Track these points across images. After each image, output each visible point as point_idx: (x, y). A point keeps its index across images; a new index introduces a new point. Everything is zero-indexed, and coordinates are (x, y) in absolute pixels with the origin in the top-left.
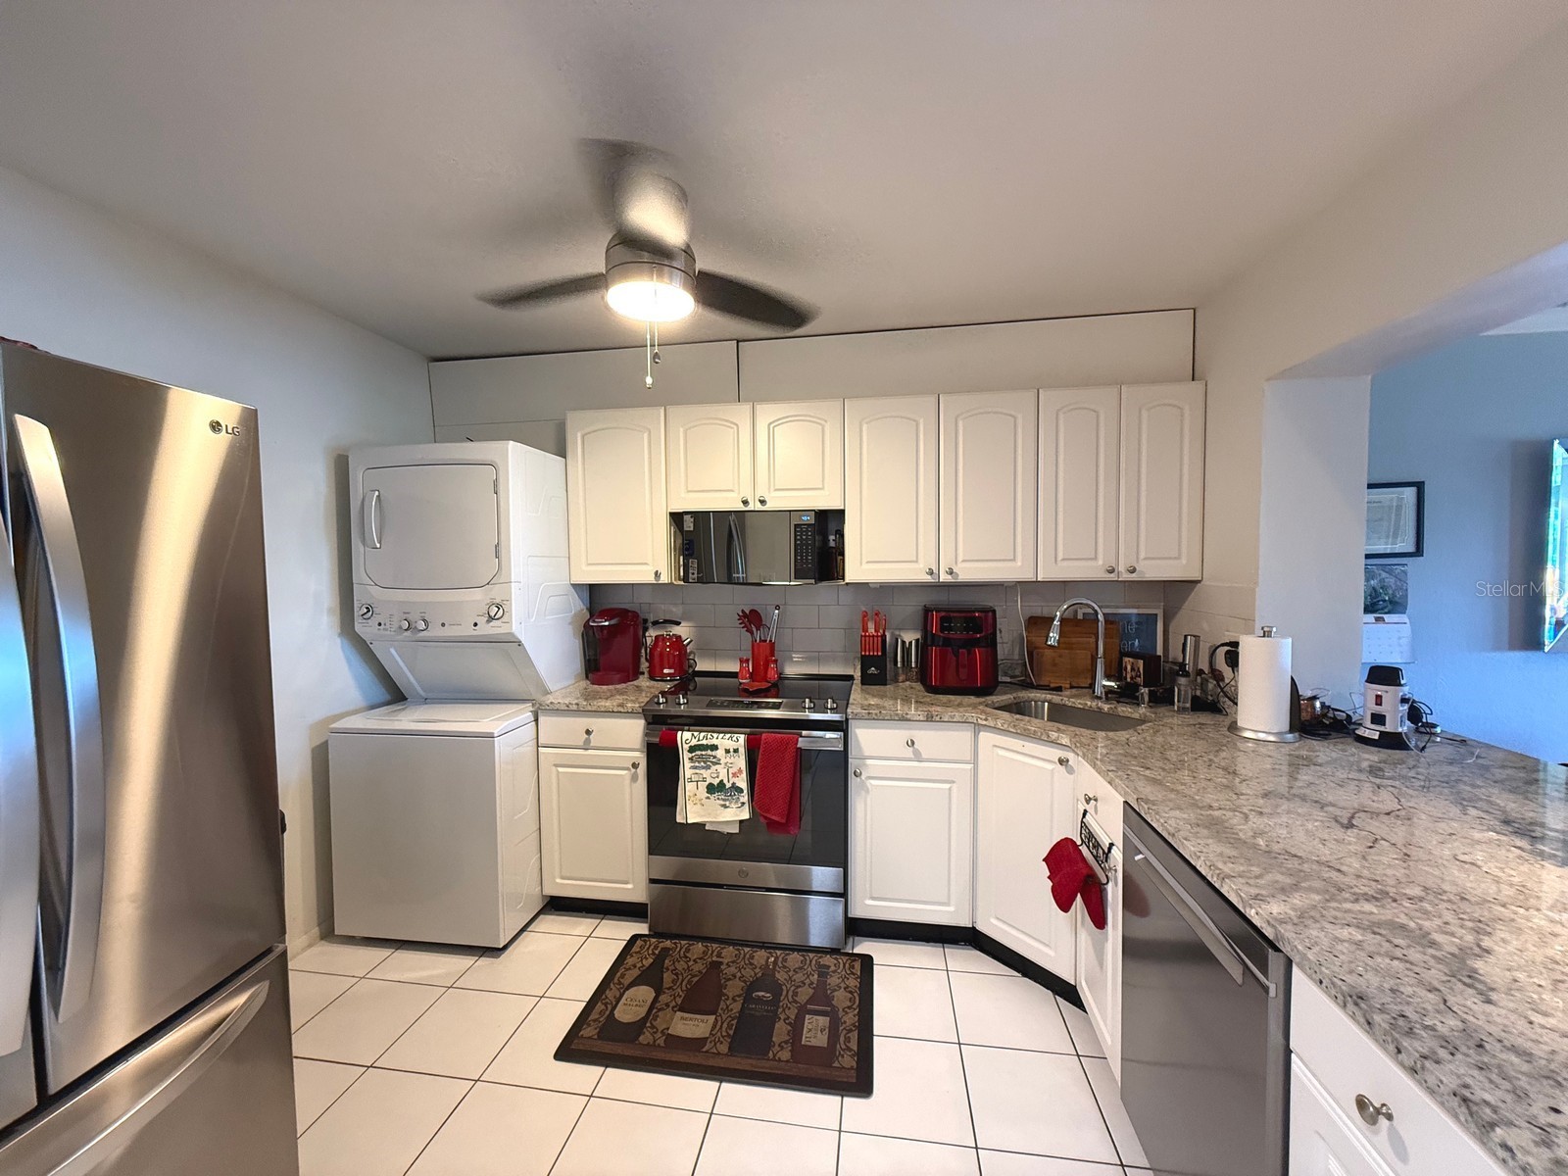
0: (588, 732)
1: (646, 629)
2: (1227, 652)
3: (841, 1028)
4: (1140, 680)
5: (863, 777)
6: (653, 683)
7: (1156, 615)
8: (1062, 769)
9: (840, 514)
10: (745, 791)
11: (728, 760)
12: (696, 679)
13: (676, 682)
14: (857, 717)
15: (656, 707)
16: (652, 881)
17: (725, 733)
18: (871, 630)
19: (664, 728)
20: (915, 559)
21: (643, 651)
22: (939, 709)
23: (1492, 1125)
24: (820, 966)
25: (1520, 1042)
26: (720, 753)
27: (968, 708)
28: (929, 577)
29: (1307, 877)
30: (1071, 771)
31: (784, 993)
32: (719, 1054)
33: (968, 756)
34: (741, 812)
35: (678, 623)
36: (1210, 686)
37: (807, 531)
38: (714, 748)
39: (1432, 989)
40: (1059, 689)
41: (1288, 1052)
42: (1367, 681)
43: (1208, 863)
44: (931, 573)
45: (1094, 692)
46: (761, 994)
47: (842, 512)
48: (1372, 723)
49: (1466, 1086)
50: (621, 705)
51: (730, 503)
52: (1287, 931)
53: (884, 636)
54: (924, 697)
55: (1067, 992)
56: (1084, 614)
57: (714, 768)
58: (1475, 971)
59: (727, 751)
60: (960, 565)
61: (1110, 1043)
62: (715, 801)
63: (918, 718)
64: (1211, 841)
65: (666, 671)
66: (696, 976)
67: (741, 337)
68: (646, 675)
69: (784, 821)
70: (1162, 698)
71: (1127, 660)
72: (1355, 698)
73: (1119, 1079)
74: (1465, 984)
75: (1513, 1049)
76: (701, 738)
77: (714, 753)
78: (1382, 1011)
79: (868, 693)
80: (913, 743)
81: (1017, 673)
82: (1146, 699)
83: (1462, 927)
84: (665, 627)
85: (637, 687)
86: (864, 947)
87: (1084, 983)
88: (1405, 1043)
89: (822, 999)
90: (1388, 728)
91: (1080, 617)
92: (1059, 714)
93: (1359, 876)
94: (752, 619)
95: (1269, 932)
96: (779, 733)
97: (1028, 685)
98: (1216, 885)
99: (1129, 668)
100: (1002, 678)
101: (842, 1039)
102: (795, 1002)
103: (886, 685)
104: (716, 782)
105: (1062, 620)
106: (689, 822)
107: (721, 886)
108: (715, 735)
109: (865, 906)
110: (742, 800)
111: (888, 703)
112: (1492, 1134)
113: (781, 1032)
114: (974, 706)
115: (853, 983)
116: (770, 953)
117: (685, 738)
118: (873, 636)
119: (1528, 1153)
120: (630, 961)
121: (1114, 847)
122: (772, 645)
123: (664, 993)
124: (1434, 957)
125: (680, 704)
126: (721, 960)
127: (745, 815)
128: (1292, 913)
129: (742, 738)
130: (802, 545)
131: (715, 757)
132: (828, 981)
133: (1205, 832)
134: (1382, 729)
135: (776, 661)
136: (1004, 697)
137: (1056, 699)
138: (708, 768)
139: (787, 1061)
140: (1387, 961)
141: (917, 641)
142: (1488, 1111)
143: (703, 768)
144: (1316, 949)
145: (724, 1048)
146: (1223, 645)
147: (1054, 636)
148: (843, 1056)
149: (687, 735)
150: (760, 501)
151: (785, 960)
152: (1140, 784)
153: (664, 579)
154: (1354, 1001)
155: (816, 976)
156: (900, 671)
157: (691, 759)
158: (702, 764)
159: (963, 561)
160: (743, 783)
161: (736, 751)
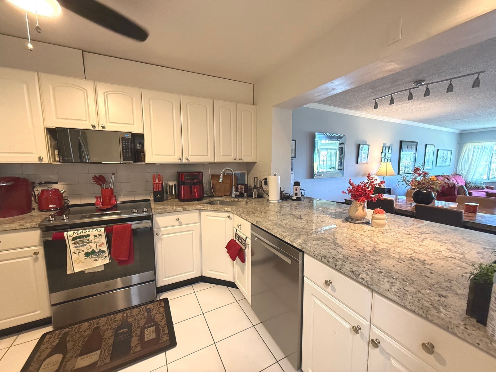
1: (34, 187)
2: (265, 181)
3: (160, 328)
4: (243, 192)
5: (160, 235)
6: (42, 213)
7: (245, 173)
8: (228, 219)
9: (141, 136)
10: (107, 251)
11: (96, 240)
12: (69, 208)
13: (57, 211)
14: (156, 213)
15: (48, 223)
16: (53, 305)
17: (93, 229)
18: (157, 181)
19: (54, 232)
20: (174, 154)
22: (187, 206)
23: (359, 275)
24: (147, 309)
25: (352, 255)
26: (90, 238)
27: (196, 205)
28: (179, 161)
29: (301, 232)
30: (231, 219)
31: (133, 326)
32: (106, 364)
33: (198, 221)
34: (105, 261)
35: (56, 183)
36: (260, 191)
37: (128, 141)
38: (88, 236)
39: (334, 250)
40: (221, 196)
41: (303, 277)
42: (294, 185)
43: (280, 234)
44: (180, 159)
45: (232, 196)
46: (122, 331)
47: (143, 135)
48: (295, 195)
49: (351, 268)
50: (23, 225)
51: (86, 125)
52: (304, 246)
53: (162, 183)
54: (180, 203)
55: (232, 285)
56: (227, 173)
57: (88, 245)
58: (337, 243)
59: (95, 236)
60: (190, 157)
61: (247, 293)
62: (90, 259)
63: (180, 210)
64: (278, 229)
65: (50, 206)
66: (86, 337)
67: (84, 50)
68: (36, 210)
69: (127, 259)
70: (250, 196)
71: (239, 186)
72: (290, 190)
73: (250, 302)
74: (338, 247)
75: (352, 257)
76: (79, 233)
77: (87, 238)
78: (330, 258)
79: (158, 205)
80: (179, 219)
81: (208, 193)
82: (246, 196)
83: (330, 235)
84: (47, 186)
85: (32, 215)
86: (163, 296)
87: (237, 281)
88: (337, 263)
89: (150, 321)
90: (298, 196)
91: (226, 174)
92: (222, 203)
93: (309, 229)
94: (100, 180)
95: (300, 248)
97: (212, 196)
98: (283, 239)
99: (240, 188)
100: (205, 195)
101: (161, 332)
102: (139, 327)
103: (164, 201)
104: (90, 251)
105: (224, 175)
106: (75, 272)
107: (96, 295)
108: (88, 231)
109: (162, 281)
110: (105, 255)
111: (165, 207)
112: (359, 277)
113: (135, 340)
114: (199, 204)
115: (162, 310)
116: (123, 313)
117: (69, 234)
118: (158, 183)
119: (367, 278)
120: (43, 347)
121: (247, 238)
122: (112, 190)
123: (69, 352)
124: (330, 243)
125: (64, 219)
126: (99, 325)
127: (107, 261)
128: (302, 241)
129: (103, 229)
130: (126, 147)
131: (88, 240)
132: (152, 313)
133: (275, 227)
134: (297, 196)
135: (115, 196)
136: (207, 200)
137: (221, 199)
138: (85, 245)
139: (140, 351)
140: (324, 246)
141: (175, 185)
142: (357, 272)
143: (82, 246)
144: (312, 248)
145: (108, 360)
146: (264, 179)
147: (221, 180)
148: (163, 337)
149: (70, 233)
150: (102, 126)
151: (131, 313)
152: (255, 218)
153: (46, 160)
154: (323, 259)
155: (146, 314)
156: (169, 196)
157: (74, 244)
158: (81, 244)
159: (191, 155)
160: (105, 248)
161: (100, 235)
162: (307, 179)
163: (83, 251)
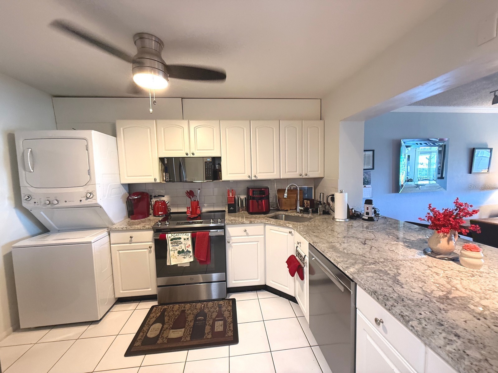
0: (131, 237)
1: (151, 199)
2: (331, 197)
3: (227, 324)
4: (309, 207)
5: (231, 243)
6: (155, 217)
7: (312, 187)
8: (290, 235)
9: (220, 158)
10: (192, 252)
11: (185, 242)
12: (171, 215)
13: (164, 217)
14: (228, 224)
15: (157, 226)
16: (158, 286)
17: (183, 233)
18: (231, 196)
19: (161, 233)
20: (244, 173)
21: (150, 206)
22: (253, 219)
23: (409, 321)
24: (219, 305)
25: (410, 297)
26: (182, 240)
27: (262, 218)
28: (249, 178)
29: (358, 260)
30: (292, 235)
31: (208, 316)
32: (187, 341)
33: (262, 233)
34: (190, 259)
35: (164, 196)
36: (327, 207)
37: (209, 164)
38: (180, 238)
39: (391, 287)
40: (287, 210)
41: (356, 308)
42: (365, 204)
43: (334, 259)
44: (249, 177)
45: (297, 211)
46: (200, 318)
47: (220, 157)
48: (366, 215)
49: (402, 312)
50: (144, 227)
51: (181, 154)
52: (356, 276)
53: (235, 197)
54: (248, 216)
55: (292, 299)
56: (293, 188)
57: (180, 245)
58: (398, 280)
59: (185, 239)
61: (306, 312)
62: (181, 256)
63: (247, 223)
64: (333, 252)
65: (160, 213)
66: (177, 316)
67: (183, 97)
68: (152, 215)
69: (205, 260)
70: (315, 211)
71: (305, 201)
72: (361, 208)
73: (308, 321)
74: (397, 284)
75: (410, 299)
76: (175, 236)
77: (180, 240)
78: (381, 295)
79: (231, 216)
80: (246, 230)
81: (275, 206)
82: (311, 212)
83: (394, 268)
84: (159, 198)
85: (149, 219)
86: (232, 296)
87: (297, 296)
88: (387, 303)
89: (220, 315)
90: (370, 216)
91: (292, 189)
92: (288, 218)
93: (369, 258)
94: (190, 194)
95: (351, 277)
96: (202, 231)
97: (278, 210)
98: (336, 265)
99: (306, 203)
100: (271, 208)
101: (228, 327)
102: (212, 318)
103: (236, 212)
104: (181, 250)
105: (288, 190)
106: (172, 264)
107: (184, 284)
108: (180, 234)
109: (232, 283)
110: (190, 255)
111: (237, 219)
112: (409, 324)
113: (208, 329)
114: (264, 217)
115: (230, 308)
116: (202, 303)
117: (169, 236)
118: (232, 197)
119: (417, 327)
120: (151, 315)
121: (306, 256)
122: (198, 202)
123: (166, 324)
124: (389, 277)
125: (166, 225)
126: (185, 309)
127: (192, 260)
128: (356, 270)
129: (190, 234)
130: (207, 168)
131: (180, 242)
132: (222, 309)
133: (331, 250)
134: (368, 216)
135: (199, 207)
136: (272, 214)
137: (286, 213)
138: (178, 245)
139: (211, 338)
140: (380, 280)
141: (245, 198)
142: (407, 318)
143: (176, 246)
144: (363, 280)
145: (188, 339)
146: (330, 195)
147: (286, 195)
148: (228, 333)
149: (170, 235)
150: (192, 154)
151: (207, 305)
152: (313, 238)
153: (158, 181)
154: (374, 293)
155: (218, 308)
156: (240, 208)
157: (171, 243)
158: (176, 244)
159: (259, 173)
160: (190, 249)
161: (188, 239)
162: (389, 193)
163: (177, 250)
